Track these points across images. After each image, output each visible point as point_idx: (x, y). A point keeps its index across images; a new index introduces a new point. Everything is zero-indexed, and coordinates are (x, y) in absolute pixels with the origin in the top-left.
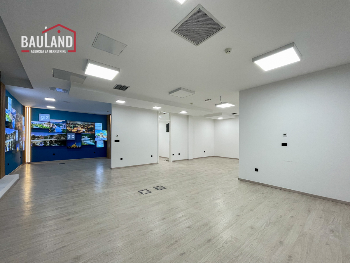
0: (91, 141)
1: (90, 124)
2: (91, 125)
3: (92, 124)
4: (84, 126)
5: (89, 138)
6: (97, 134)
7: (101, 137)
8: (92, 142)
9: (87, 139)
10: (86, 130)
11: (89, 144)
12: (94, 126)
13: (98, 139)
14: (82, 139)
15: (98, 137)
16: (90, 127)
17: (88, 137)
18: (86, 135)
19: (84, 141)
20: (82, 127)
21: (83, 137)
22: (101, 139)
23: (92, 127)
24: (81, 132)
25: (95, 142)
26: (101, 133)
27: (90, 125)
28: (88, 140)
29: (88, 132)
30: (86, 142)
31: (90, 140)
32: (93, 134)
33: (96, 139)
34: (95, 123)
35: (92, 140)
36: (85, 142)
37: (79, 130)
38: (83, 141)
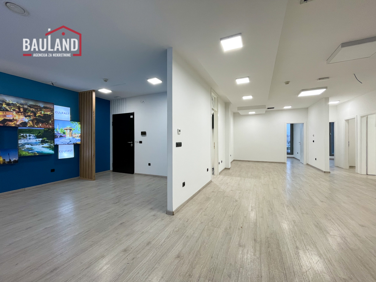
0: (46, 145)
1: (42, 105)
2: (45, 108)
3: (48, 106)
4: (25, 110)
5: (41, 139)
6: (58, 130)
7: (68, 136)
8: (47, 148)
9: (33, 141)
10: (32, 121)
11: (38, 152)
12: (52, 110)
13: (63, 140)
14: (21, 142)
15: (61, 136)
16: (41, 113)
17: (38, 137)
18: (30, 131)
19: (27, 146)
20: (19, 112)
21: (23, 136)
22: (68, 141)
23: (48, 113)
24: (18, 123)
25: (56, 148)
26: (68, 127)
27: (41, 109)
28: (36, 144)
29: (37, 123)
30: (31, 149)
31: (43, 142)
32: (49, 129)
33: (57, 141)
34: (54, 104)
35: (47, 142)
36: (28, 148)
37: (9, 117)
38: (23, 145)
